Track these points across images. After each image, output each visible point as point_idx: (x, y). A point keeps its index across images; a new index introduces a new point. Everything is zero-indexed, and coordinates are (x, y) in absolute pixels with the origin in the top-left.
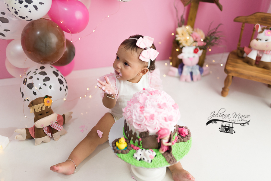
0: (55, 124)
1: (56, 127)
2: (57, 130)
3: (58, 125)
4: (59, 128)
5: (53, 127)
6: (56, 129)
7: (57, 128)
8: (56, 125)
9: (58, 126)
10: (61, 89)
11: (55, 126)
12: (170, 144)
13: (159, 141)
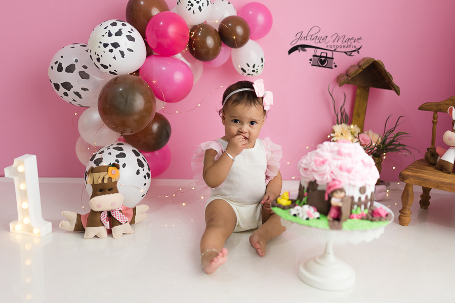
0: (119, 213)
1: (120, 217)
2: (120, 221)
3: (122, 215)
4: (122, 219)
5: (114, 216)
6: (118, 220)
7: (120, 219)
8: (119, 215)
9: (122, 217)
10: (138, 173)
11: (117, 216)
12: (340, 204)
13: (326, 198)
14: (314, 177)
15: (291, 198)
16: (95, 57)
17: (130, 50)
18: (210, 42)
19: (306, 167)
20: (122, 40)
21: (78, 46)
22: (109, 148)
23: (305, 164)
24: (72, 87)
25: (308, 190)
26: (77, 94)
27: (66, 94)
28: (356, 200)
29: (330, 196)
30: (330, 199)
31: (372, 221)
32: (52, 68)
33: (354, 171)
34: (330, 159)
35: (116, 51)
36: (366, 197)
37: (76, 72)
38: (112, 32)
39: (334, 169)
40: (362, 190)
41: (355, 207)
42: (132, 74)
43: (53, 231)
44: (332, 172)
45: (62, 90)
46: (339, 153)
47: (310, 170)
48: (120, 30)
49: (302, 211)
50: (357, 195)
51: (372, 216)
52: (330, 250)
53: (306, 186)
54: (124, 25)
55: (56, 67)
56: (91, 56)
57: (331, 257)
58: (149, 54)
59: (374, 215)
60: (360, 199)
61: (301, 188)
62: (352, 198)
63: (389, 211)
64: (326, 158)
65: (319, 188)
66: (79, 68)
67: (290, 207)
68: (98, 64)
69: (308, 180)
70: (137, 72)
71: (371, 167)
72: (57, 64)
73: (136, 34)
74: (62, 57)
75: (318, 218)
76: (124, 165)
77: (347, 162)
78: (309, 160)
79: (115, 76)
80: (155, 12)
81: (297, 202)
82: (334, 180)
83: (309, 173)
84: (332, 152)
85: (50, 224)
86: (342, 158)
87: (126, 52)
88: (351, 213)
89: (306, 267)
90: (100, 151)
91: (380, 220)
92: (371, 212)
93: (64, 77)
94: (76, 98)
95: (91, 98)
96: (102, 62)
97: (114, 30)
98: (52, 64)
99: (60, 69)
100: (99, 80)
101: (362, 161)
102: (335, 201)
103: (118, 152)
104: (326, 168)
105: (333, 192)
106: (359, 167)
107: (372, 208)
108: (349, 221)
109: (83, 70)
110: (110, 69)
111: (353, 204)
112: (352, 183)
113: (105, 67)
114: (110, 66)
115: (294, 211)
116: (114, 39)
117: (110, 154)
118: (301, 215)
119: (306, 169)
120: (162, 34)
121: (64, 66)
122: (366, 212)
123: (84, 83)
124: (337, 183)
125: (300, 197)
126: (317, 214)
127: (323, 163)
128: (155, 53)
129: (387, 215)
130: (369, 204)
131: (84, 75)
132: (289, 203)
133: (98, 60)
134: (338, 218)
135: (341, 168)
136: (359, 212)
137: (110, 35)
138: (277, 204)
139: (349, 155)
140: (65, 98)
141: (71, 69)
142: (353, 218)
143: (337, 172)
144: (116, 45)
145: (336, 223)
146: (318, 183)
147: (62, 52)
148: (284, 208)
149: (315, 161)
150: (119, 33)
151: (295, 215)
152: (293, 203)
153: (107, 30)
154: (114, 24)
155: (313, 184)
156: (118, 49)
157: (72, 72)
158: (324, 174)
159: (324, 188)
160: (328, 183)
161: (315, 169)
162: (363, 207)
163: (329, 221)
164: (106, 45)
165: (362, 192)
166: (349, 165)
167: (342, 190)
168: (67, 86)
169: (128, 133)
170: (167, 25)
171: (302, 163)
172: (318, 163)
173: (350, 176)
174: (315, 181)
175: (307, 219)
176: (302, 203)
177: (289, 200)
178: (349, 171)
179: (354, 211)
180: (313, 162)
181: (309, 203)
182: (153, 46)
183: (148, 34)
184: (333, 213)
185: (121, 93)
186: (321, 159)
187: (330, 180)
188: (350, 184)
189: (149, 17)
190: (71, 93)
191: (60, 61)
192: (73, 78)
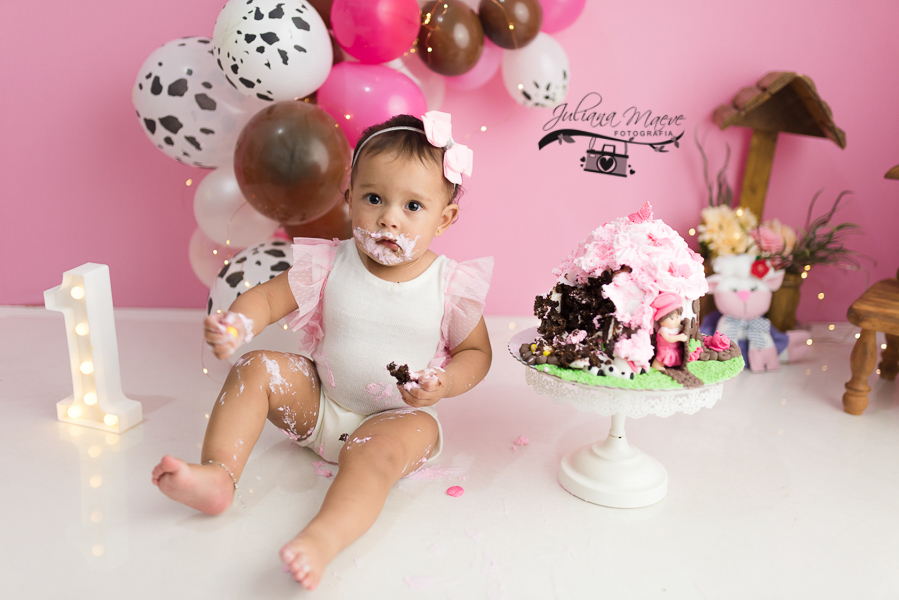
16: (228, 64)
17: (300, 49)
20: (284, 28)
21: (192, 43)
22: (256, 251)
24: (181, 126)
26: (192, 140)
27: (169, 141)
32: (141, 87)
35: (271, 51)
37: (190, 95)
38: (262, 11)
42: (303, 100)
45: (162, 132)
48: (279, 6)
55: (148, 84)
56: (219, 61)
66: (194, 87)
68: (235, 78)
72: (151, 79)
73: (311, 16)
74: (160, 64)
79: (267, 104)
87: (292, 53)
90: (240, 257)
93: (165, 105)
94: (190, 148)
95: (221, 150)
96: (242, 73)
97: (267, 7)
98: (141, 79)
99: (156, 88)
100: (235, 112)
103: (275, 261)
109: (204, 90)
110: (259, 89)
113: (249, 84)
114: (259, 81)
116: (267, 25)
117: (259, 263)
121: (165, 83)
123: (206, 118)
128: (350, 58)
131: (206, 103)
133: (235, 68)
137: (259, 16)
140: (167, 148)
141: (178, 89)
144: (270, 38)
147: (160, 54)
150: (277, 13)
153: (252, 8)
156: (276, 45)
157: (181, 95)
164: (250, 38)
168: (172, 124)
169: (295, 221)
182: (344, 41)
185: (282, 139)
190: (178, 138)
191: (157, 72)
192: (183, 108)
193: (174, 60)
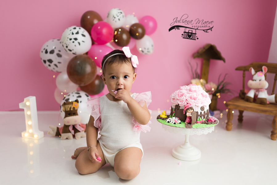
5: (76, 128)
8: (79, 127)
12: (191, 116)
13: (184, 113)
14: (178, 103)
15: (167, 115)
16: (65, 46)
17: (83, 42)
18: (125, 37)
19: (173, 98)
20: (79, 37)
21: (56, 40)
22: (72, 93)
23: (173, 96)
24: (53, 61)
25: (175, 110)
26: (56, 65)
27: (49, 65)
28: (199, 114)
29: (186, 112)
30: (186, 113)
31: (207, 124)
32: (42, 52)
33: (197, 99)
34: (186, 94)
36: (204, 112)
37: (55, 54)
39: (187, 98)
40: (202, 108)
41: (199, 117)
42: (84, 54)
43: (44, 136)
44: (186, 100)
45: (48, 63)
46: (190, 90)
47: (176, 99)
48: (78, 31)
49: (172, 120)
50: (199, 111)
51: (208, 122)
52: (188, 141)
53: (174, 107)
54: (80, 29)
55: (44, 51)
56: (63, 45)
57: (188, 144)
58: (93, 44)
59: (208, 121)
60: (201, 113)
61: (172, 109)
62: (197, 112)
63: (216, 119)
64: (184, 93)
65: (180, 108)
66: (56, 52)
67: (166, 119)
68: (67, 49)
69: (175, 105)
70: (87, 53)
71: (206, 97)
73: (86, 33)
74: (47, 46)
75: (180, 123)
76: (81, 102)
77: (194, 95)
78: (175, 94)
79: (75, 55)
80: (96, 22)
81: (170, 116)
82: (187, 103)
83: (175, 101)
84: (186, 90)
85: (42, 133)
86: (192, 92)
87: (81, 43)
88: (197, 121)
89: (176, 150)
90: (68, 94)
91: (211, 123)
92: (207, 120)
93: (49, 56)
94: (55, 67)
95: (63, 67)
96: (69, 48)
97: (75, 31)
98: (42, 49)
99: (46, 52)
100: (67, 58)
101: (202, 94)
102: (188, 114)
103: (78, 95)
104: (183, 98)
105: (187, 110)
106: (200, 97)
107: (207, 118)
108: (196, 124)
109: (59, 52)
110: (73, 52)
111: (197, 116)
112: (197, 105)
113: (70, 51)
114: (73, 50)
115: (168, 120)
116: (75, 36)
117: (73, 96)
118: (171, 122)
119: (174, 99)
120: (99, 33)
121: (49, 51)
122: (204, 120)
123: (59, 59)
124: (189, 105)
125: (172, 114)
126: (180, 121)
127: (182, 95)
128: (96, 43)
129: (215, 121)
130: (206, 116)
131: (59, 55)
132: (166, 117)
133: (67, 47)
134: (190, 123)
135: (191, 98)
136: (201, 120)
137: (73, 34)
138: (160, 117)
139: (195, 91)
140: (49, 68)
141: (52, 52)
142: (198, 123)
143: (189, 99)
144: (76, 39)
145: (189, 125)
146: (179, 105)
147: (47, 43)
148: (163, 119)
149: (178, 95)
150: (77, 33)
151: (168, 122)
152: (168, 117)
153: (71, 32)
154: (75, 28)
155: (177, 106)
156: (77, 41)
157: (53, 54)
158: (183, 101)
159: (183, 108)
160: (185, 105)
161: (178, 99)
162: (203, 117)
163: (185, 124)
164: (71, 39)
165: (202, 109)
166: (195, 96)
167: (191, 108)
168: (50, 61)
169: (82, 85)
170: (102, 28)
171: (172, 96)
172: (180, 95)
173: (195, 101)
174: (179, 104)
175: (175, 123)
176: (173, 116)
177: (166, 115)
178: (195, 99)
179: (198, 119)
180: (177, 95)
181: (175, 116)
182: (95, 39)
183: (92, 33)
184: (187, 120)
185: (79, 64)
186: (181, 94)
187: (186, 104)
188: (196, 105)
189: (93, 25)
190: (52, 65)
191: (46, 48)
192: (53, 57)
193: (51, 45)
